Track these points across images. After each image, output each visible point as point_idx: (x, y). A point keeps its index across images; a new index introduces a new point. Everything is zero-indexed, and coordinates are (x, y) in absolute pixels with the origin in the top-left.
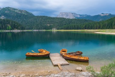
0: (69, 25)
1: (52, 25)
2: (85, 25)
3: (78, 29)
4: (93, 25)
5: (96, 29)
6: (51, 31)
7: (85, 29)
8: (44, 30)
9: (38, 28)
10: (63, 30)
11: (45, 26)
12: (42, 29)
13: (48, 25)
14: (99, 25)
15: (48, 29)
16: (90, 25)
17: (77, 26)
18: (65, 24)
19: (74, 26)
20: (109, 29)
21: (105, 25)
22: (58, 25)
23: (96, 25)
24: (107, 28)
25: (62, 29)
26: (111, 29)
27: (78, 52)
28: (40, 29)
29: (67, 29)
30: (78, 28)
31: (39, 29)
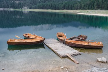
0: (44, 3)
1: (22, 2)
2: (64, 4)
3: (56, 9)
4: (74, 5)
5: (77, 9)
6: (22, 11)
7: (64, 9)
8: (12, 9)
9: (3, 5)
10: (37, 10)
11: (13, 3)
12: (8, 8)
13: (17, 2)
14: (80, 5)
15: (17, 8)
16: (70, 5)
17: (55, 5)
18: (40, 2)
19: (51, 5)
20: (90, 9)
21: (87, 5)
22: (31, 3)
23: (76, 5)
24: (88, 9)
25: (36, 8)
26: (92, 10)
27: (81, 36)
28: (6, 8)
29: (42, 9)
30: (55, 7)
31: (4, 7)
